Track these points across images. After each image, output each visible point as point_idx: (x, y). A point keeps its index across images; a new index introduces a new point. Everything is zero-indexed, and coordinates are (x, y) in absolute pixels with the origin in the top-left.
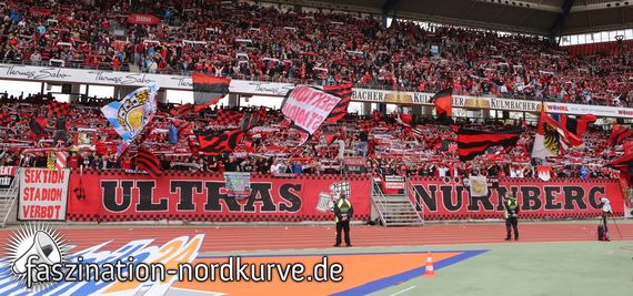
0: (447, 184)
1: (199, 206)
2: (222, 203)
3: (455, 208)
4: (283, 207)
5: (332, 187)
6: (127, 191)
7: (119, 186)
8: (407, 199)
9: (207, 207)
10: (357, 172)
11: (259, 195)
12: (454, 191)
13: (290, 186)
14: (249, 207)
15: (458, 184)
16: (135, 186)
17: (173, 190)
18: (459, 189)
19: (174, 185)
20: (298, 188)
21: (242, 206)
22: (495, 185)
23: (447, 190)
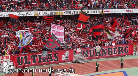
0: (91, 49)
1: (37, 62)
2: (42, 60)
3: (92, 56)
4: (55, 60)
5: (65, 53)
6: (22, 59)
7: (20, 58)
8: (81, 55)
9: (39, 62)
10: (70, 48)
11: (49, 57)
12: (92, 51)
13: (56, 54)
14: (47, 61)
15: (93, 49)
16: (23, 58)
17: (31, 58)
18: (93, 50)
19: (32, 56)
20: (58, 54)
21: (46, 61)
22: (102, 48)
23: (90, 51)
